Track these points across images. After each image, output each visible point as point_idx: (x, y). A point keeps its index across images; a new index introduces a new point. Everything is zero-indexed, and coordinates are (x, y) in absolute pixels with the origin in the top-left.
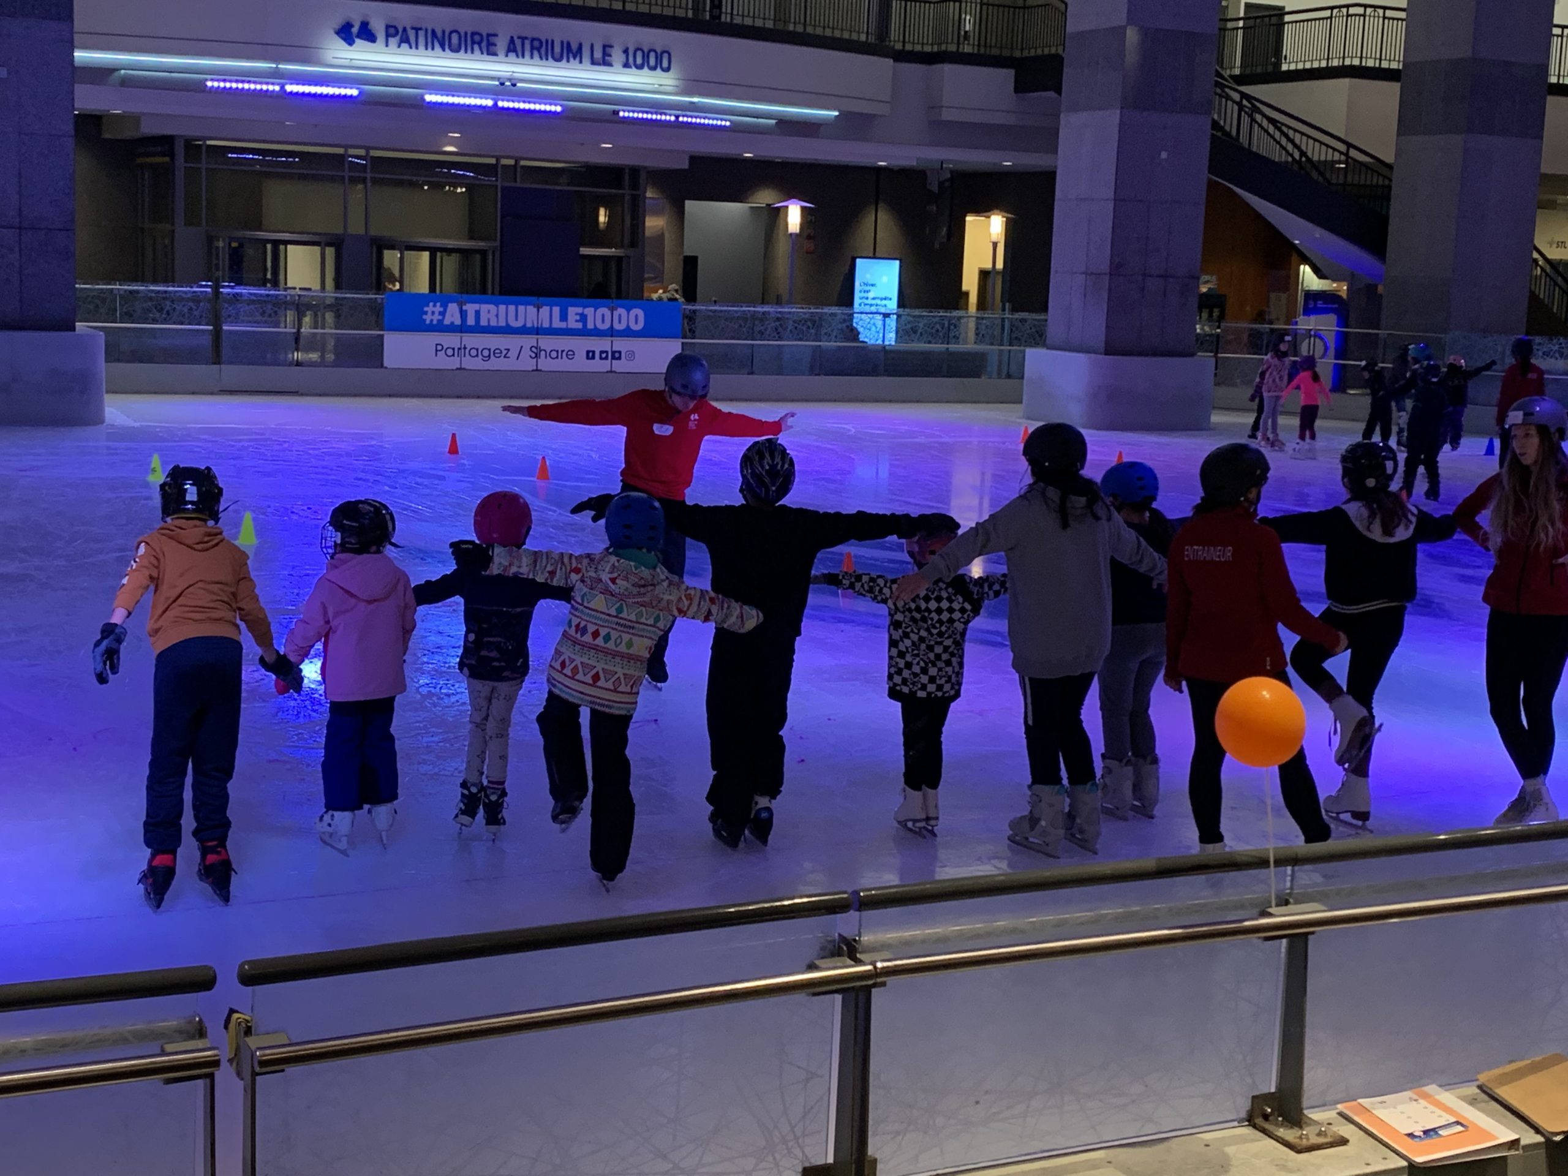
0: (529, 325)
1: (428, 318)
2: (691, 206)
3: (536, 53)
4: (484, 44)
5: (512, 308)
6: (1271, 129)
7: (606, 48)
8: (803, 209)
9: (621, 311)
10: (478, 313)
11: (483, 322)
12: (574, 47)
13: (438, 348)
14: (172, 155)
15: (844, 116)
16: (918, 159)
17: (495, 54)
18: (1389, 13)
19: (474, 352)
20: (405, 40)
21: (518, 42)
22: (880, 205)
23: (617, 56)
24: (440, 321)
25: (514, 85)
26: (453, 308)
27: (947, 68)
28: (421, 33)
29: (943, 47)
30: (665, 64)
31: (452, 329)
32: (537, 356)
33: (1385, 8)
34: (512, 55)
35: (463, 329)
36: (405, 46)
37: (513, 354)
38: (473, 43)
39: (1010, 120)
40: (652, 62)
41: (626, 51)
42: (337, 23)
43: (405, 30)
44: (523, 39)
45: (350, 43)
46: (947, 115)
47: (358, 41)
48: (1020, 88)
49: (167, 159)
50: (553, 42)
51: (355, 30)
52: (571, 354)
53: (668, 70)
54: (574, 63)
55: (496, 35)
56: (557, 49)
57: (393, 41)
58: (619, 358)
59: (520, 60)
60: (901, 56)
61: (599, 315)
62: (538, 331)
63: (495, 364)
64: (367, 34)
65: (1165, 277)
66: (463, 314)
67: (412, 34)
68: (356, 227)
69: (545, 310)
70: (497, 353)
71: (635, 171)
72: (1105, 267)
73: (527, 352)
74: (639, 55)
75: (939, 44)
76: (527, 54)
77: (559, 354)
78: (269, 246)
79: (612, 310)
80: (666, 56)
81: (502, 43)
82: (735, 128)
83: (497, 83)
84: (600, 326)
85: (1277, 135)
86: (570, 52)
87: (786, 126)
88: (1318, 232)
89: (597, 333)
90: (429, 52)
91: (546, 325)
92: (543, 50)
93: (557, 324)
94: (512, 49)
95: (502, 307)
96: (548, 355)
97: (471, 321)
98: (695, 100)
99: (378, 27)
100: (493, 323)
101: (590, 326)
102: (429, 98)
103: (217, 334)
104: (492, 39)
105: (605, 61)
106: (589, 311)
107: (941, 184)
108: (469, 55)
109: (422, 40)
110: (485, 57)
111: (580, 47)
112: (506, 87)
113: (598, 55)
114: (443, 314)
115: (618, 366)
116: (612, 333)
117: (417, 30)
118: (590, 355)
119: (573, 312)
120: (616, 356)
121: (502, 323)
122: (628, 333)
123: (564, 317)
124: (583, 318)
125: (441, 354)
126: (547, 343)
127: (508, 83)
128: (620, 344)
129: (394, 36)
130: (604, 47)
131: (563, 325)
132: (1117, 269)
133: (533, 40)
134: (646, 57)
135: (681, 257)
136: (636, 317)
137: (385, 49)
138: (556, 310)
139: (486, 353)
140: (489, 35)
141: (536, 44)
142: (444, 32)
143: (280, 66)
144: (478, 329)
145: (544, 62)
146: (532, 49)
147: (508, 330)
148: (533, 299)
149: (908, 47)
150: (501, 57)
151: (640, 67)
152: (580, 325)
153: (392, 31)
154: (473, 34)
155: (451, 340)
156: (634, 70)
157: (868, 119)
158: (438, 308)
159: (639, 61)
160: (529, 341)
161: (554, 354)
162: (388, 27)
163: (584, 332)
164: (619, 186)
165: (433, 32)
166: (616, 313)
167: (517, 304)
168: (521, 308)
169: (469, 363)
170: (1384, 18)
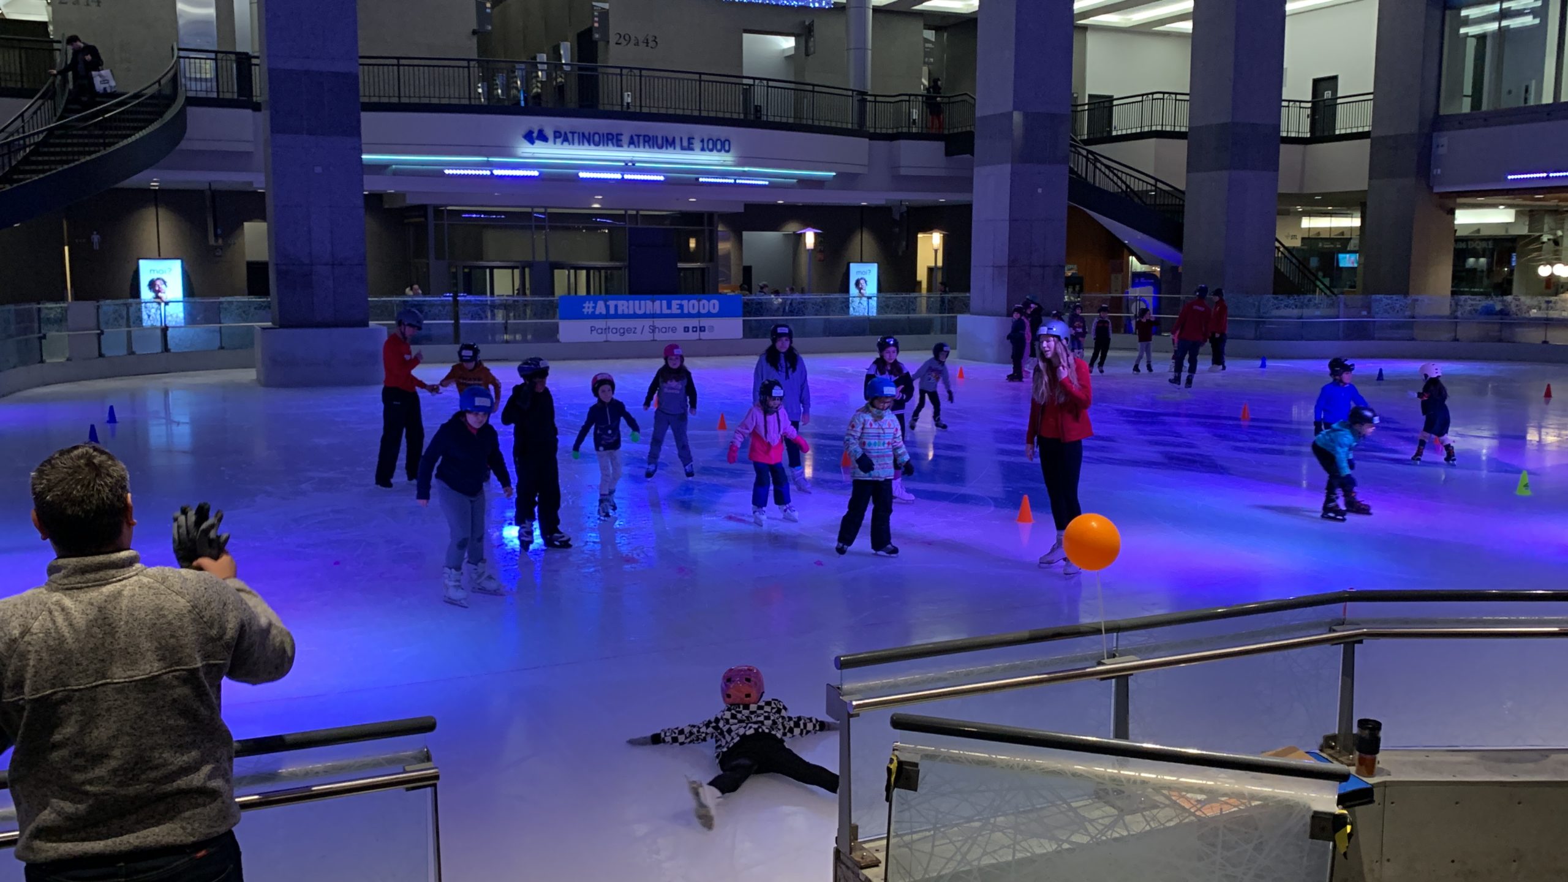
0: (648, 312)
1: (585, 310)
2: (745, 234)
3: (646, 144)
4: (615, 141)
5: (637, 302)
6: (1107, 172)
7: (690, 140)
8: (816, 234)
9: (705, 302)
10: (616, 307)
11: (620, 312)
12: (670, 140)
13: (592, 329)
14: (425, 216)
15: (839, 175)
16: (886, 200)
17: (621, 146)
18: (1179, 97)
19: (614, 331)
20: (566, 140)
21: (635, 138)
22: (864, 229)
23: (697, 144)
24: (593, 312)
25: (634, 165)
26: (601, 304)
27: (903, 143)
28: (576, 136)
29: (900, 130)
30: (727, 148)
31: (600, 317)
32: (653, 331)
33: (1176, 94)
34: (632, 146)
35: (607, 316)
36: (566, 144)
37: (639, 330)
38: (608, 139)
39: (942, 173)
40: (719, 147)
41: (702, 141)
42: (524, 132)
43: (565, 133)
44: (638, 136)
45: (532, 142)
46: (903, 172)
47: (538, 143)
48: (949, 153)
49: (423, 219)
50: (657, 137)
51: (535, 135)
52: (674, 330)
53: (728, 151)
54: (671, 150)
55: (622, 135)
56: (660, 142)
57: (559, 141)
58: (704, 331)
59: (637, 149)
60: (873, 137)
61: (691, 305)
62: (653, 316)
63: (628, 337)
64: (543, 137)
65: (1043, 267)
66: (607, 307)
67: (570, 136)
68: (540, 257)
69: (657, 303)
70: (629, 330)
71: (711, 215)
72: (1004, 261)
73: (647, 329)
74: (711, 142)
75: (897, 128)
76: (641, 145)
77: (667, 330)
78: (488, 271)
79: (699, 301)
80: (727, 143)
81: (625, 139)
82: (772, 186)
83: (623, 164)
84: (692, 311)
85: (1111, 175)
86: (668, 143)
87: (804, 182)
88: (1139, 235)
89: (690, 316)
90: (581, 147)
91: (658, 312)
92: (651, 143)
93: (666, 311)
94: (632, 142)
95: (631, 302)
96: (660, 330)
97: (612, 311)
98: (746, 169)
99: (549, 133)
100: (626, 312)
101: (686, 311)
102: (583, 175)
103: (457, 325)
104: (619, 137)
105: (689, 148)
106: (685, 302)
107: (901, 215)
108: (606, 148)
109: (576, 140)
110: (616, 148)
111: (674, 138)
112: (629, 167)
113: (685, 144)
114: (594, 308)
115: (704, 336)
116: (699, 315)
117: (573, 133)
118: (686, 330)
119: (675, 303)
120: (702, 329)
121: (631, 312)
122: (709, 315)
123: (669, 307)
124: (681, 307)
125: (594, 333)
126: (659, 323)
127: (630, 164)
128: (705, 322)
129: (560, 137)
130: (689, 139)
131: (669, 312)
132: (1012, 263)
133: (645, 136)
134: (715, 145)
135: (741, 268)
136: (714, 305)
137: (554, 146)
138: (664, 303)
139: (622, 331)
140: (618, 135)
141: (647, 139)
142: (589, 134)
143: (490, 159)
144: (616, 316)
145: (652, 150)
146: (645, 142)
147: (635, 316)
148: (651, 296)
149: (878, 131)
150: (625, 147)
151: (711, 150)
152: (679, 311)
153: (558, 134)
154: (608, 134)
155: (600, 324)
156: (707, 153)
157: (855, 176)
158: (592, 304)
159: (711, 146)
160: (648, 322)
161: (664, 330)
162: (555, 132)
163: (682, 315)
164: (702, 224)
165: (583, 134)
166: (701, 303)
167: (640, 300)
168: (643, 302)
169: (612, 337)
170: (1176, 100)
